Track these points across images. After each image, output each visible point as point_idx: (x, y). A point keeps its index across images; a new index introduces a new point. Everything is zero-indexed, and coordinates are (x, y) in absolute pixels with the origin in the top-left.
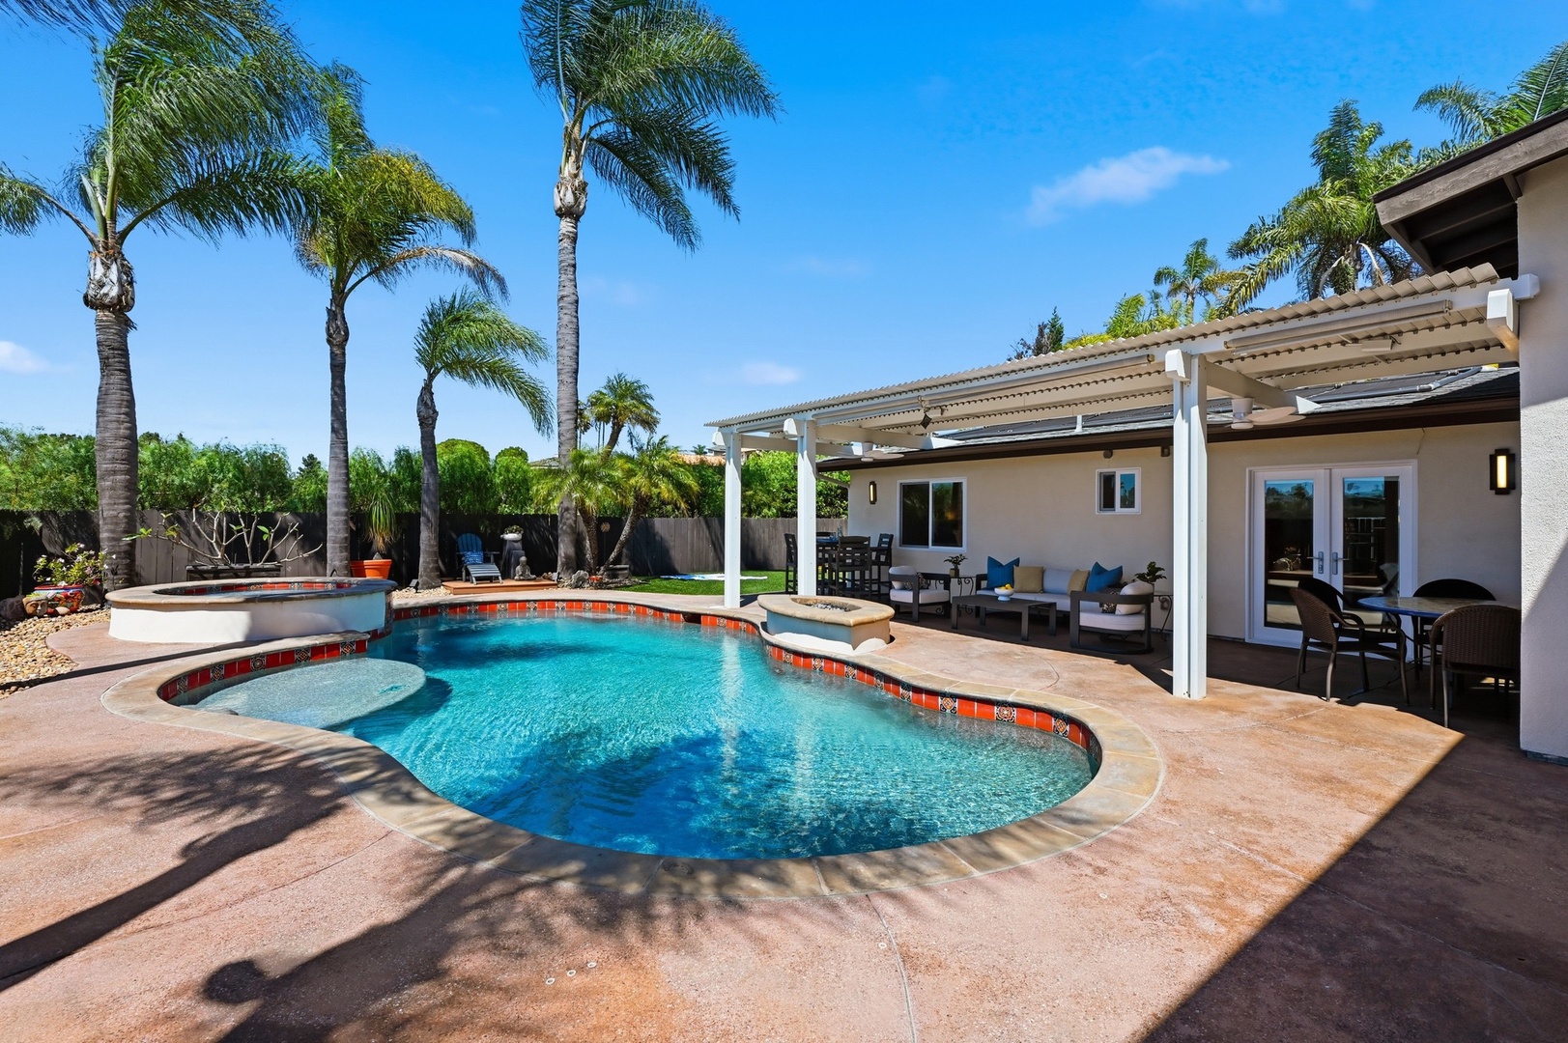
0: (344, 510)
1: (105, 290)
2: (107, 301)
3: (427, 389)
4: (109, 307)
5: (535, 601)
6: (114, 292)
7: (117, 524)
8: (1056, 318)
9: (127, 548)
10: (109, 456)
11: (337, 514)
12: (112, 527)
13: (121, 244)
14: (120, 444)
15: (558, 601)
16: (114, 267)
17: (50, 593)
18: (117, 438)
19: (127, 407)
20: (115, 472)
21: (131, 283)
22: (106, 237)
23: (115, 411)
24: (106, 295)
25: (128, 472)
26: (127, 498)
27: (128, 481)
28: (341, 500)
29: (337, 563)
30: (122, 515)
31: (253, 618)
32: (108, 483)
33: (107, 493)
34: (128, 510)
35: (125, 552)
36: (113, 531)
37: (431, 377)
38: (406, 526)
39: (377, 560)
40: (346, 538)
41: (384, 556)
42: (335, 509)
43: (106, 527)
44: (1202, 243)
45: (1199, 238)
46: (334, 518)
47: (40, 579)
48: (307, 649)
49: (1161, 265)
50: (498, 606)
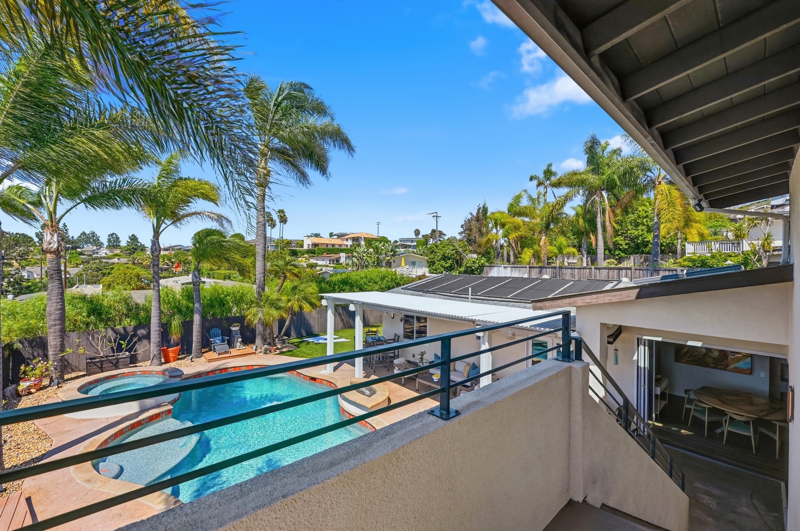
0: (158, 329)
1: (51, 246)
2: (52, 250)
4: (53, 252)
5: (245, 366)
6: (55, 246)
7: (56, 348)
8: (485, 205)
9: (61, 358)
10: (53, 318)
11: (155, 331)
12: (54, 349)
14: (58, 312)
15: (255, 366)
16: (56, 235)
17: (28, 384)
18: (57, 310)
19: (60, 295)
20: (55, 325)
22: (52, 222)
23: (56, 298)
24: (52, 247)
25: (61, 324)
26: (61, 335)
27: (61, 328)
28: (157, 325)
29: (155, 353)
30: (58, 344)
32: (53, 330)
33: (52, 335)
34: (60, 341)
35: (60, 360)
36: (55, 351)
39: (173, 348)
40: (159, 341)
42: (155, 329)
43: (51, 350)
44: (550, 165)
45: (549, 163)
46: (154, 333)
47: (23, 376)
48: (147, 418)
49: (533, 174)
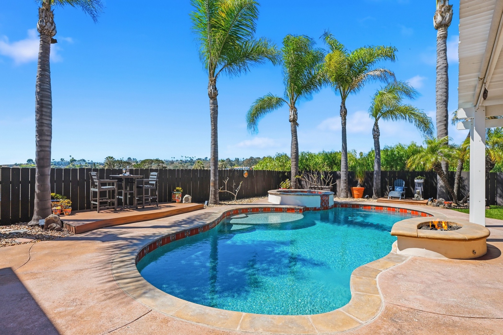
2: (292, 120)
3: (376, 124)
5: (399, 208)
9: (295, 180)
12: (293, 175)
13: (294, 105)
15: (408, 210)
19: (295, 145)
20: (293, 161)
21: (296, 114)
22: (291, 105)
24: (291, 118)
25: (295, 161)
26: (295, 168)
27: (295, 163)
29: (343, 187)
30: (294, 172)
31: (282, 198)
34: (296, 171)
37: (377, 120)
38: (369, 176)
39: (358, 187)
40: (345, 179)
41: (361, 186)
48: (286, 208)
50: (383, 208)
